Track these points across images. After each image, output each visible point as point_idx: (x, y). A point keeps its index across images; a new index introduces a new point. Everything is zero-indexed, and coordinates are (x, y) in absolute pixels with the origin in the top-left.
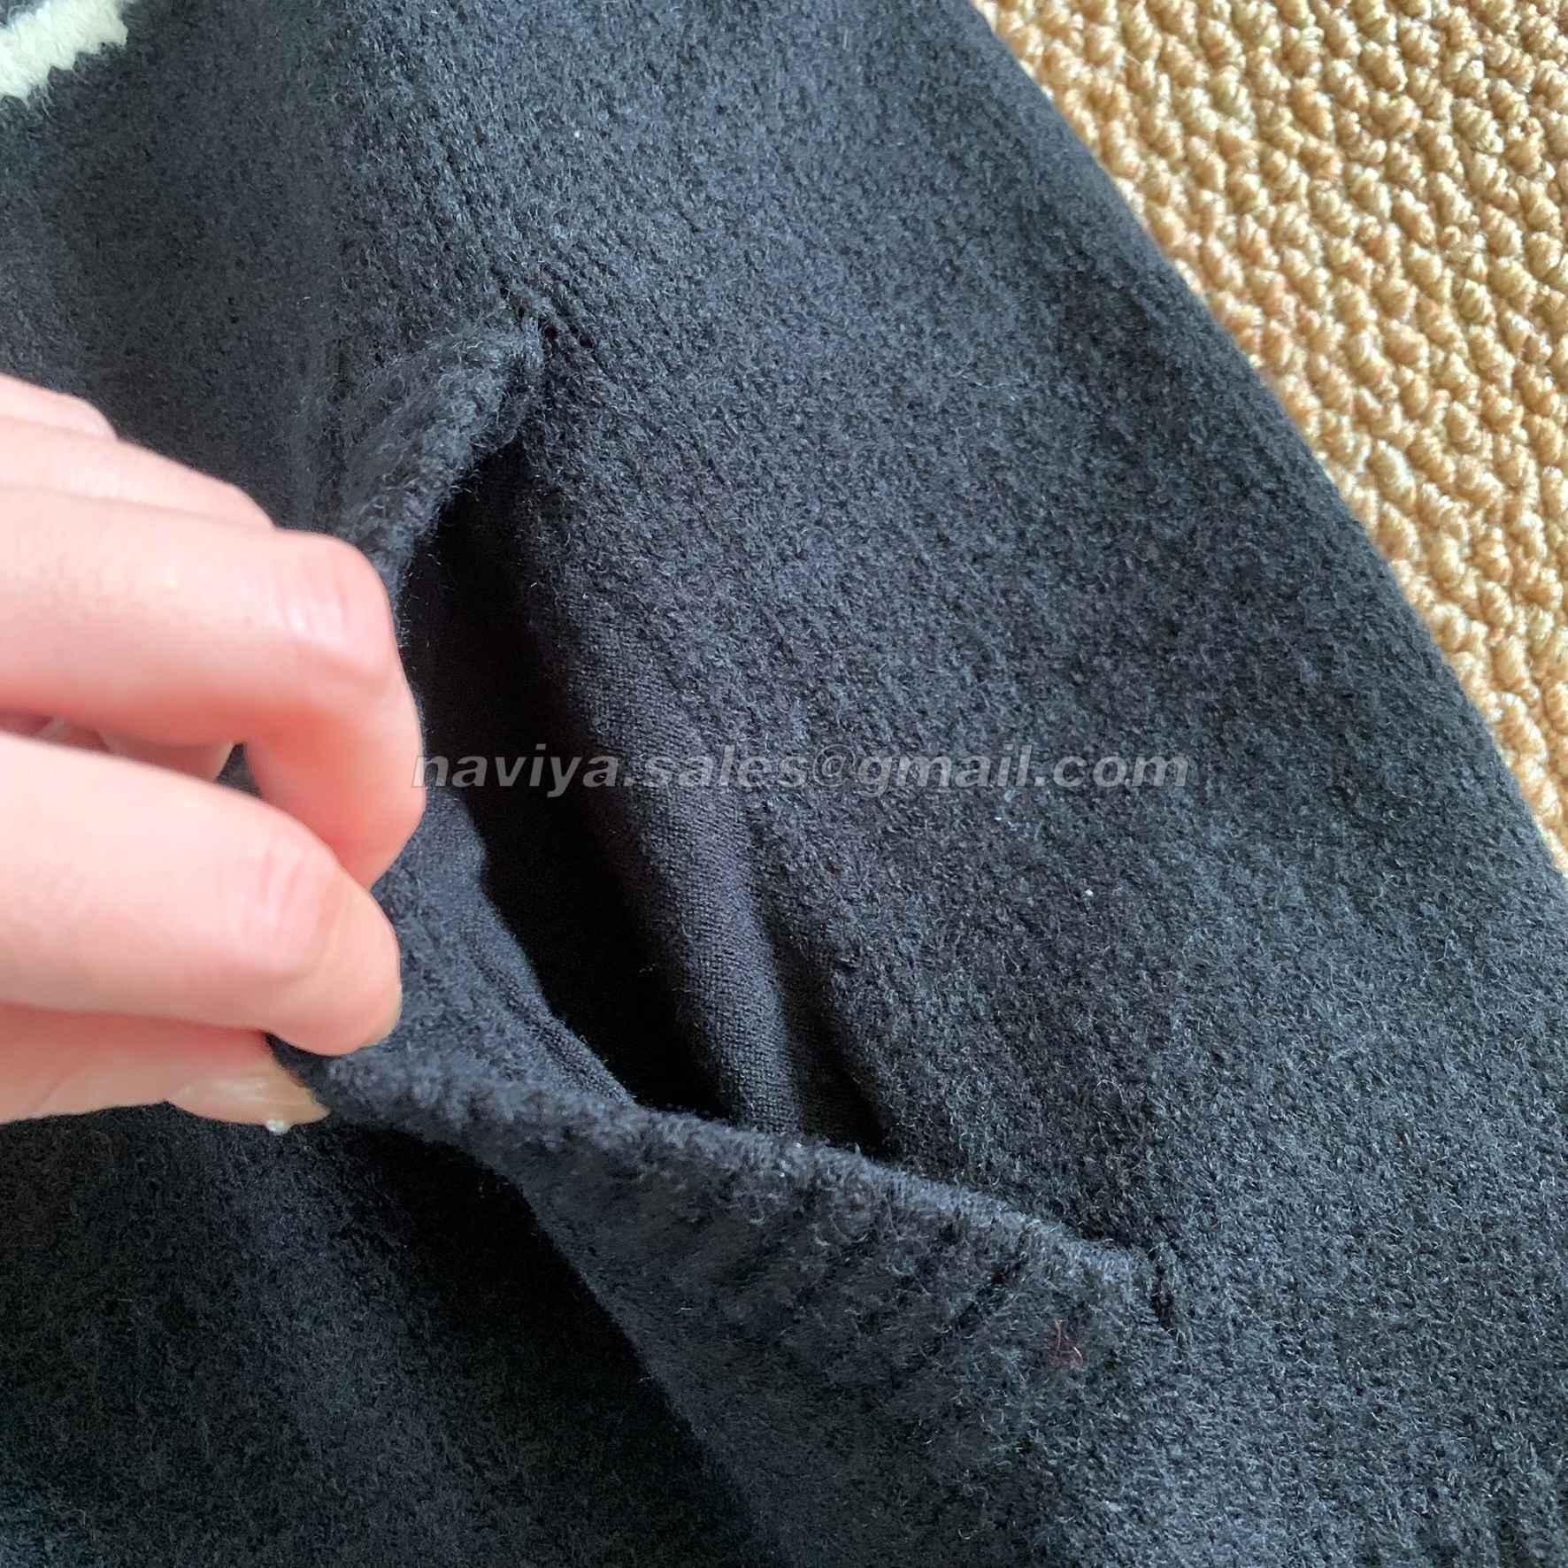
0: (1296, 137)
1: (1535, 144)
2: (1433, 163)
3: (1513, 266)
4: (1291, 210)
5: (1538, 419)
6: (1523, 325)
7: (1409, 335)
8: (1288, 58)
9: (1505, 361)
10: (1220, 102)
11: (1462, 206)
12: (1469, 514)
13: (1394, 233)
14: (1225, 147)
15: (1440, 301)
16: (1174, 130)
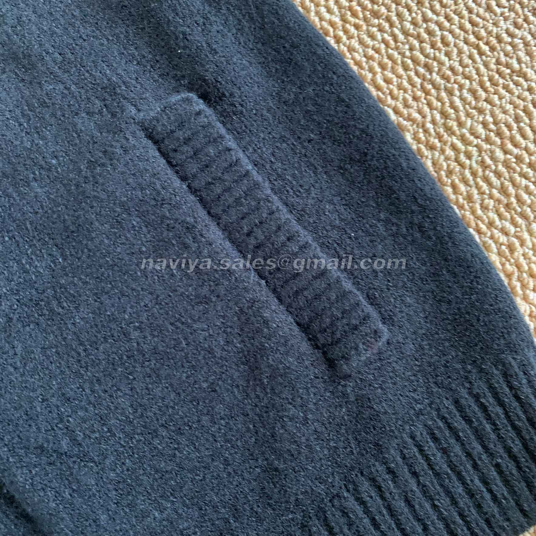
0: (352, 20)
1: (419, 17)
2: (392, 25)
3: (417, 54)
4: (353, 41)
5: (428, 97)
6: (422, 70)
7: (390, 75)
9: (418, 81)
10: (329, 11)
11: (401, 37)
12: (412, 126)
13: (383, 46)
14: (332, 24)
15: (398, 65)
16: (317, 20)
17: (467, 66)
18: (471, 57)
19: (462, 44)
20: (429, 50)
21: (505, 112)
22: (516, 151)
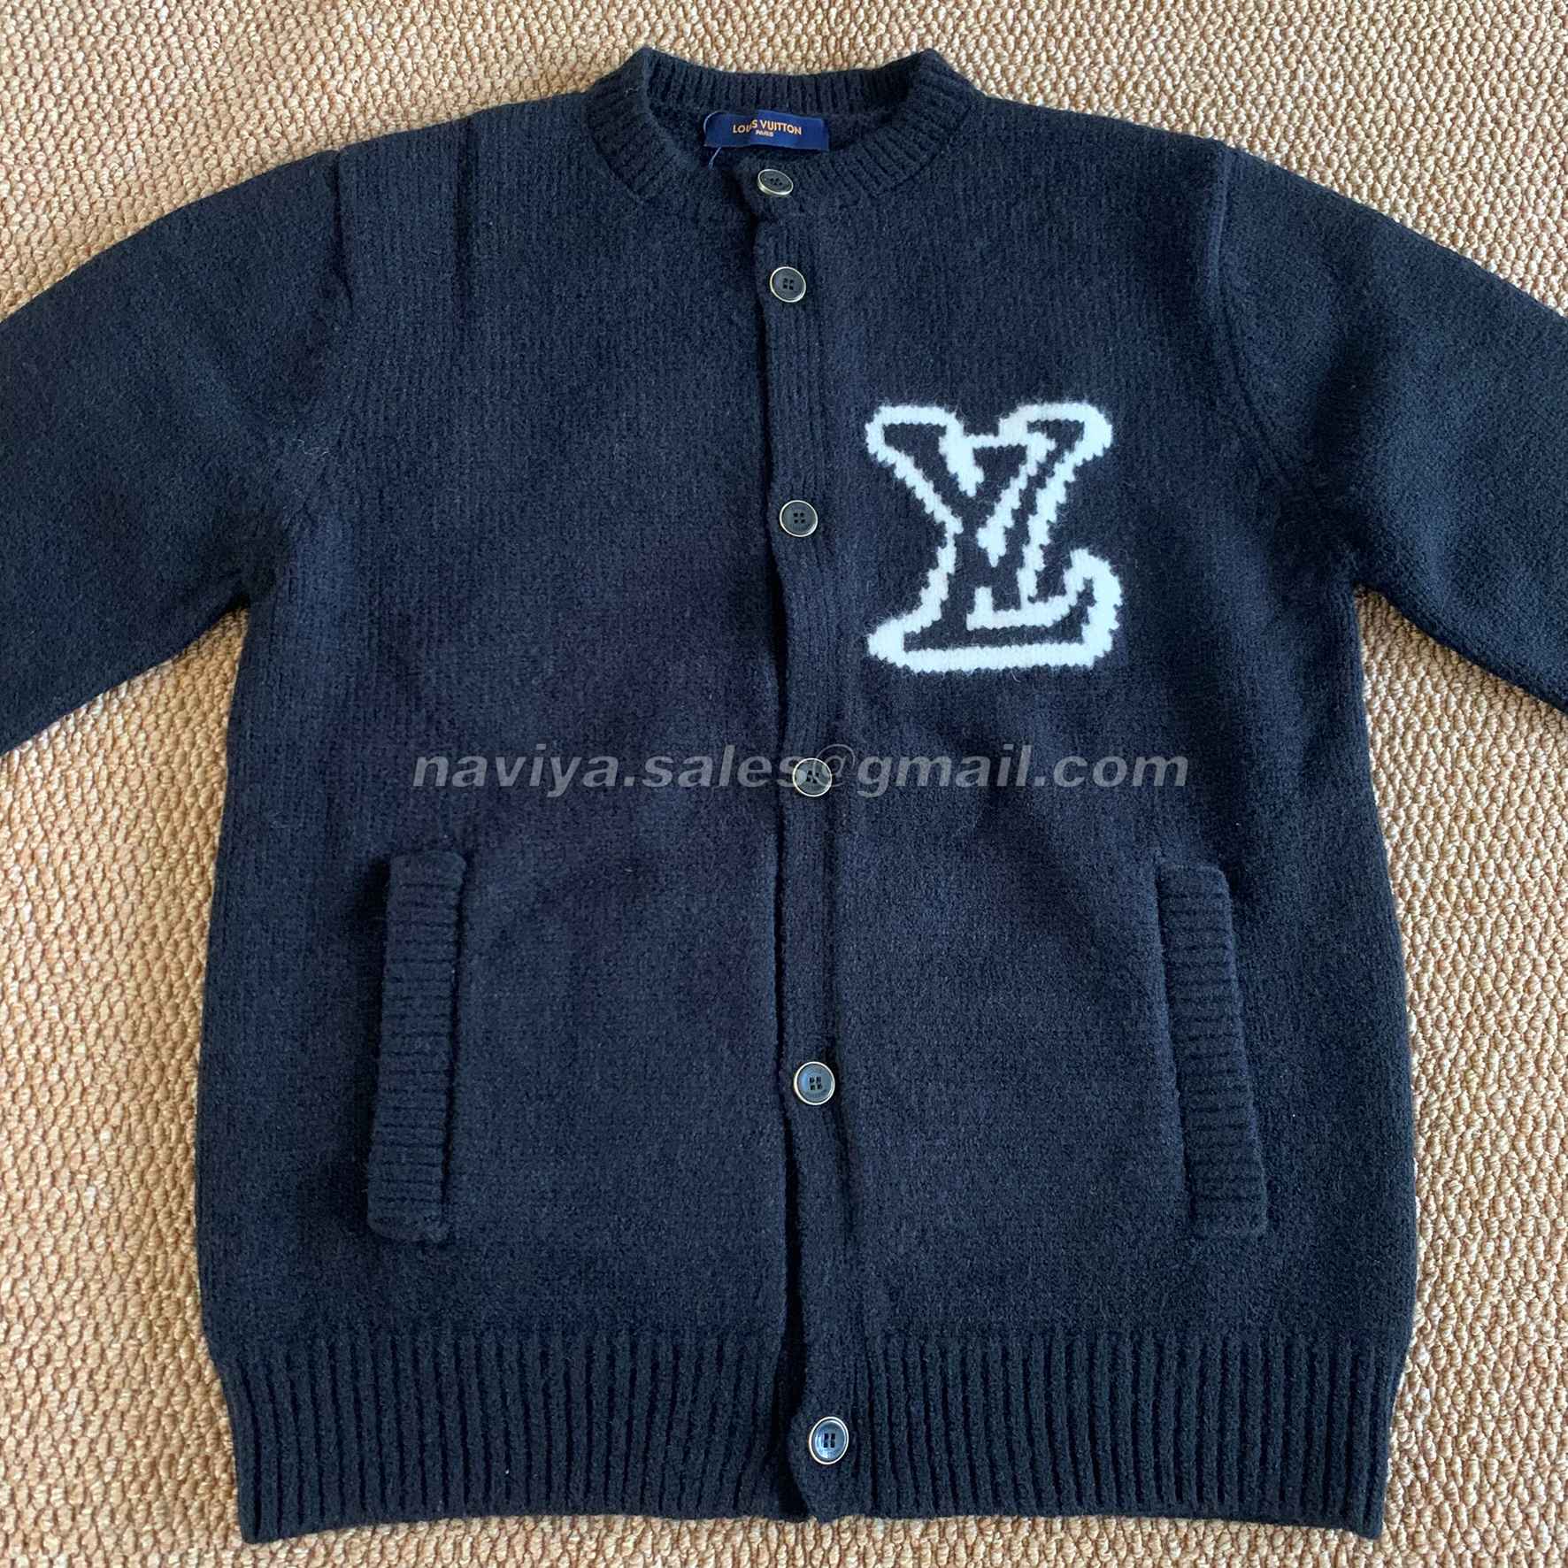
0: (1440, 897)
1: (1517, 944)
2: (1481, 930)
3: (1488, 979)
4: (1425, 920)
5: (1467, 1032)
6: (1480, 1000)
7: (1441, 982)
8: (1452, 869)
9: (1468, 1008)
10: (1422, 871)
11: (1482, 950)
12: (1428, 1050)
13: (1455, 946)
14: (1415, 888)
15: (1457, 977)
16: (1401, 873)
17: (1535, 1029)
18: (1547, 1022)
19: (1546, 1002)
20: (1503, 982)
21: (1543, 1106)
22: (1525, 1154)
